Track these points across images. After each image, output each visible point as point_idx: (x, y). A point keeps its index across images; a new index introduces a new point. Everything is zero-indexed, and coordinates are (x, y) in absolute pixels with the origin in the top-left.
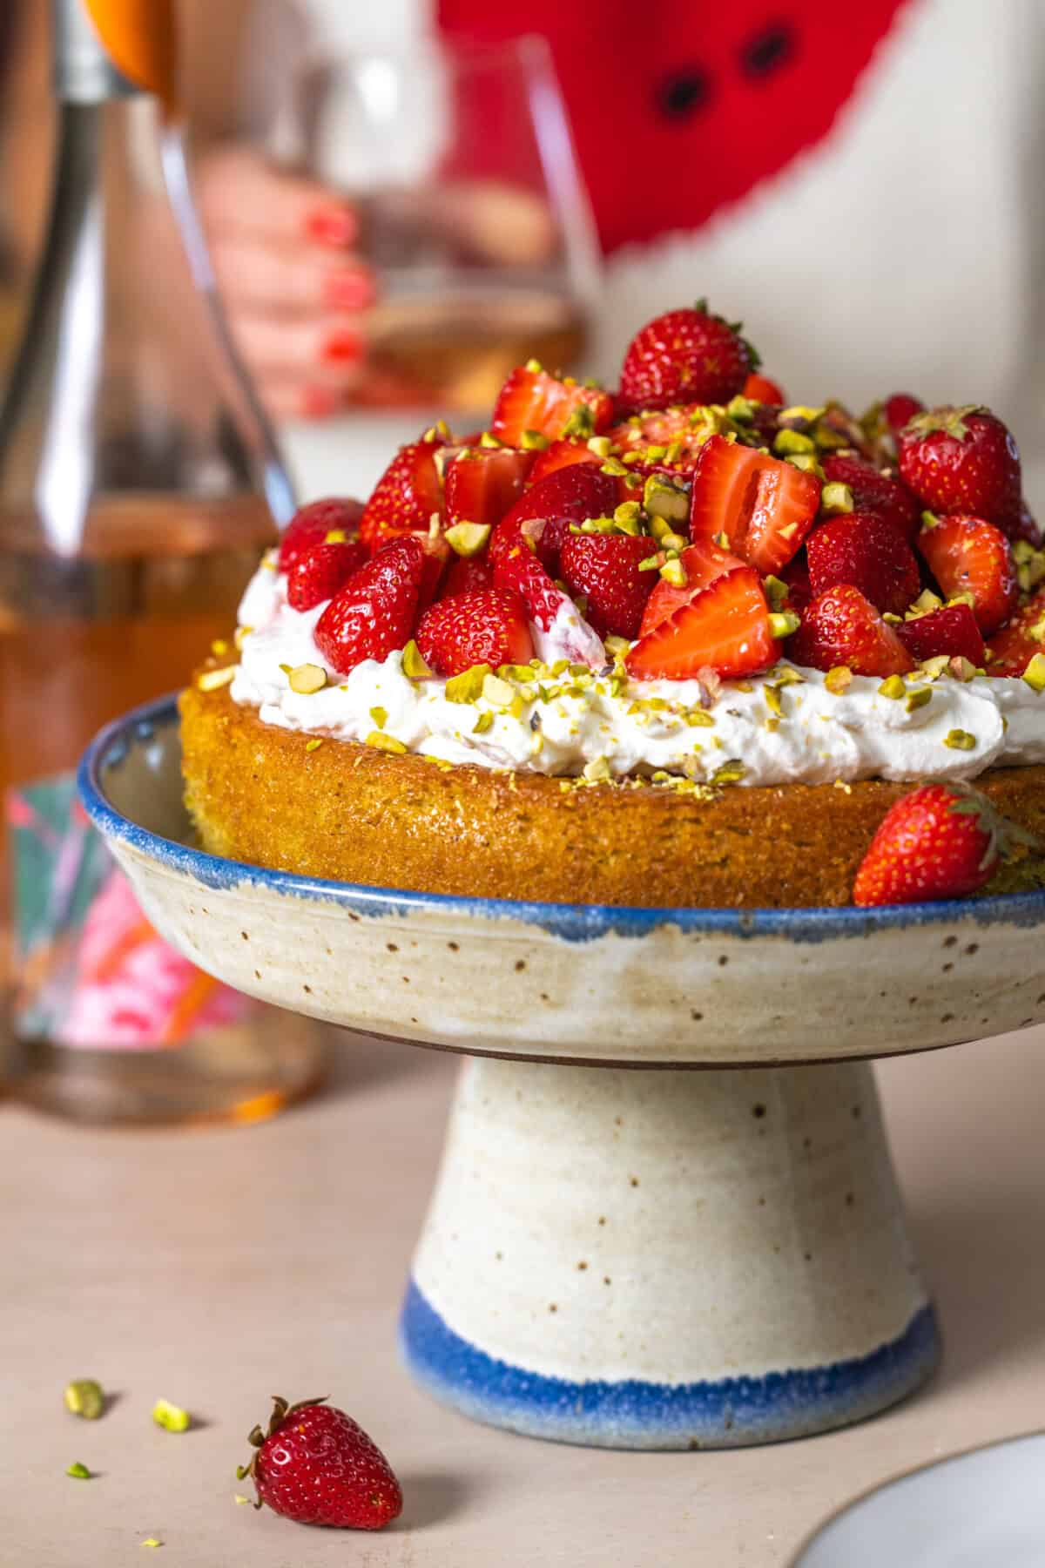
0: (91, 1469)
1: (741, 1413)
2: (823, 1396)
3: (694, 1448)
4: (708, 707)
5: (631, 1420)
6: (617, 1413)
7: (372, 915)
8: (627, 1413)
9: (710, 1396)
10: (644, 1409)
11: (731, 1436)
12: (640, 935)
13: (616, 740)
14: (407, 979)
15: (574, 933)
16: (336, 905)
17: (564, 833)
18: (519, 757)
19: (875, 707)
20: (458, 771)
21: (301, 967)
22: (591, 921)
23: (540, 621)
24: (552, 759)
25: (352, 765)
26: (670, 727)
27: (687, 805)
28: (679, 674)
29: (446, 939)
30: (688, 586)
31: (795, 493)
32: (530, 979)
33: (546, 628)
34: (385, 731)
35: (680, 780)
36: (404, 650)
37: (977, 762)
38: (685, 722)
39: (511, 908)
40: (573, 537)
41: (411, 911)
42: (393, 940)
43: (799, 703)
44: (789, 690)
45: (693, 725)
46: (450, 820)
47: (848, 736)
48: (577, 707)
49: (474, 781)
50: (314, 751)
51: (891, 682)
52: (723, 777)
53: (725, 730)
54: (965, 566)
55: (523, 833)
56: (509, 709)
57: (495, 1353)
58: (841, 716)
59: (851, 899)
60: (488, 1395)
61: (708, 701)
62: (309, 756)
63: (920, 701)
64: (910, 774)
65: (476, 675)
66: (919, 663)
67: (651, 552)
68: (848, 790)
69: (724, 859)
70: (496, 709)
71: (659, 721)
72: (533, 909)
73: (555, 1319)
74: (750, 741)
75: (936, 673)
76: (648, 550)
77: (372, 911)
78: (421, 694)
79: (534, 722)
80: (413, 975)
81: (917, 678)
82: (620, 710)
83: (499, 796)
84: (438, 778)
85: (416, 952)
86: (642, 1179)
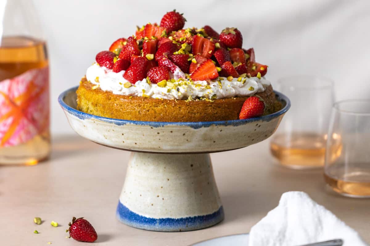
1: (189, 224)
2: (204, 221)
3: (180, 231)
5: (168, 226)
6: (165, 224)
7: (156, 127)
8: (168, 224)
9: (184, 221)
10: (171, 224)
11: (187, 229)
12: (208, 127)
13: (192, 92)
14: (160, 139)
15: (196, 127)
16: (148, 126)
17: (188, 110)
18: (176, 96)
19: (237, 83)
20: (165, 100)
21: (135, 139)
22: (199, 125)
23: (172, 71)
24: (182, 96)
25: (141, 100)
26: (203, 89)
27: (209, 103)
28: (202, 79)
29: (171, 130)
30: (197, 63)
31: (211, 45)
32: (185, 137)
33: (173, 73)
34: (145, 94)
35: (205, 99)
36: (147, 78)
37: (254, 92)
38: (206, 88)
39: (185, 123)
40: (174, 55)
41: (165, 125)
42: (159, 132)
43: (224, 83)
44: (222, 81)
45: (208, 88)
46: (164, 109)
47: (233, 89)
48: (186, 87)
49: (168, 101)
50: (131, 98)
51: (240, 79)
52: (213, 98)
53: (213, 89)
54: (238, 57)
55: (180, 110)
56: (173, 88)
57: (140, 214)
58: (231, 85)
59: (238, 119)
60: (139, 223)
61: (209, 84)
62: (130, 100)
63: (245, 82)
64: (243, 95)
65: (165, 82)
66: (240, 75)
67: (189, 57)
68: (235, 99)
69: (217, 113)
70: (171, 88)
71: (201, 88)
72: (189, 123)
73: (153, 207)
74: (218, 91)
75: (245, 77)
76: (188, 57)
77: (156, 126)
78: (151, 87)
79: (178, 90)
80: (162, 138)
81: (242, 78)
82: (193, 87)
83: (174, 104)
84: (161, 101)
85: (163, 134)
86: (169, 179)
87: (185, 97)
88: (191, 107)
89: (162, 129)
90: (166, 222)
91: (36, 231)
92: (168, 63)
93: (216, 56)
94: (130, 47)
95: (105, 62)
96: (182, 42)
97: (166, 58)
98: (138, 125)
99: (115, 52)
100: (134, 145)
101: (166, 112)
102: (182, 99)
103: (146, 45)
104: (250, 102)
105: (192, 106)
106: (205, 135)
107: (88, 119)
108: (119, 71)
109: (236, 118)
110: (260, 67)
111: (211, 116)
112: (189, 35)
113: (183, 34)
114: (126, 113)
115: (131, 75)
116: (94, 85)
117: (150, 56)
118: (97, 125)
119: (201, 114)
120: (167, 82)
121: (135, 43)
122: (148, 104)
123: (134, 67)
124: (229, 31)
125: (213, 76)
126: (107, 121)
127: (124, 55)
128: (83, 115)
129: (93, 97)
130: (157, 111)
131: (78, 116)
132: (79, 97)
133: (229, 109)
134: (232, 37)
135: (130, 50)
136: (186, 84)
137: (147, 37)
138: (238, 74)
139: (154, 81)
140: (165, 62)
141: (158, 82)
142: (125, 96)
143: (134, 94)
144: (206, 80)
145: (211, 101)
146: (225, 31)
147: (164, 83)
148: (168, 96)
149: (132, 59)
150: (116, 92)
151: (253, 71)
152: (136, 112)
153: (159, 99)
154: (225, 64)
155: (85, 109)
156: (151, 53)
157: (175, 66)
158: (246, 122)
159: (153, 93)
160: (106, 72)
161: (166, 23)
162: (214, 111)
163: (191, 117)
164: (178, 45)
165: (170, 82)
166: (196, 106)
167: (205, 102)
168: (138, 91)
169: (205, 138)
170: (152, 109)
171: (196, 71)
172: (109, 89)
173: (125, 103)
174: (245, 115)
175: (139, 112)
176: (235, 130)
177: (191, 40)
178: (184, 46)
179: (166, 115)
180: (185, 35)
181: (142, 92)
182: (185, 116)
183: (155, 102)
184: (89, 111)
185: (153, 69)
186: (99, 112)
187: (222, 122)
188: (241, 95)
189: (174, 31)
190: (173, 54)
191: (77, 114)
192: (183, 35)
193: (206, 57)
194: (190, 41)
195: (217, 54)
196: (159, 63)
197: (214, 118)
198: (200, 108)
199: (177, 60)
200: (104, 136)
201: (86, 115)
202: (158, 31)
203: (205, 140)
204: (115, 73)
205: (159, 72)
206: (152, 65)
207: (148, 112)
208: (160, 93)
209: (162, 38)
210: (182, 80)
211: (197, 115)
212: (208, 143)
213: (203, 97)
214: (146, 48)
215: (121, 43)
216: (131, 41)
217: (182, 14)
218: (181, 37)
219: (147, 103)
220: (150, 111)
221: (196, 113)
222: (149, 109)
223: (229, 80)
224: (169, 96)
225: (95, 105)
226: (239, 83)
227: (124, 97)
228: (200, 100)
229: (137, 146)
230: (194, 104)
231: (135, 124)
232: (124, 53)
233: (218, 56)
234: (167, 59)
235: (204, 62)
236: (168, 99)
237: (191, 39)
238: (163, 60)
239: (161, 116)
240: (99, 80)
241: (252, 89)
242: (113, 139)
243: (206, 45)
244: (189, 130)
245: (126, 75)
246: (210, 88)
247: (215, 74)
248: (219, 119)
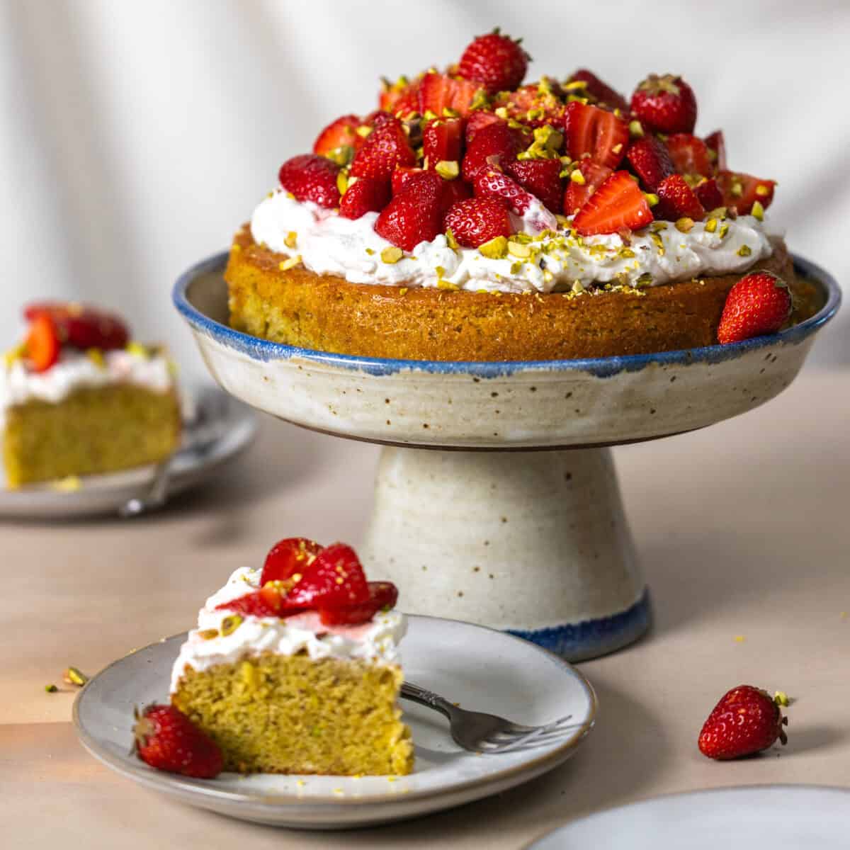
1: (569, 644)
2: (609, 633)
4: (629, 246)
7: (489, 377)
12: (638, 369)
13: (582, 270)
14: (498, 412)
15: (605, 373)
16: (467, 375)
17: (573, 322)
18: (538, 285)
19: (705, 238)
20: (506, 295)
21: (426, 414)
22: (614, 366)
23: (517, 210)
24: (551, 285)
25: (436, 300)
26: (612, 259)
27: (634, 299)
28: (607, 231)
29: (531, 386)
30: (588, 183)
31: (617, 128)
32: (572, 403)
33: (522, 214)
34: (444, 279)
35: (621, 287)
36: (446, 234)
37: (752, 261)
38: (621, 256)
39: (571, 363)
40: (520, 162)
41: (515, 372)
42: (497, 390)
43: (668, 239)
44: (663, 233)
45: (626, 257)
46: (506, 323)
47: (695, 254)
48: (565, 254)
49: (517, 299)
50: (405, 294)
51: (712, 224)
52: (641, 284)
53: (641, 258)
54: (690, 160)
55: (551, 325)
56: (529, 259)
58: (690, 244)
59: (715, 342)
61: (627, 243)
62: (403, 298)
63: (726, 232)
64: (723, 271)
65: (501, 242)
66: (708, 213)
67: (563, 167)
68: (702, 283)
69: (656, 326)
70: (522, 260)
71: (607, 257)
72: (584, 363)
73: (462, 600)
74: (654, 262)
75: (723, 217)
76: (559, 166)
77: (490, 375)
78: (460, 257)
79: (542, 265)
80: (503, 409)
81: (717, 220)
82: (585, 254)
83: (534, 306)
84: (495, 300)
85: (509, 395)
86: (508, 518)
87: (562, 286)
88: (583, 313)
89: (505, 383)
92: (503, 187)
93: (635, 161)
94: (387, 144)
95: (311, 189)
96: (536, 124)
97: (497, 171)
98: (435, 373)
99: (335, 156)
100: (421, 430)
101: (511, 332)
102: (552, 292)
103: (435, 136)
104: (749, 292)
105: (585, 310)
106: (629, 393)
107: (281, 359)
108: (360, 215)
109: (709, 338)
110: (755, 187)
111: (639, 337)
112: (550, 101)
113: (533, 99)
114: (392, 336)
115: (401, 227)
116: (286, 257)
117: (448, 168)
118: (309, 375)
119: (611, 331)
120: (511, 244)
121: (398, 131)
122: (458, 308)
123: (407, 203)
124: (657, 85)
125: (637, 219)
126: (339, 366)
127: (368, 165)
128: (264, 349)
129: (286, 293)
130: (485, 330)
131: (249, 352)
132: (238, 291)
133: (687, 314)
134: (670, 102)
135: (386, 151)
136: (564, 247)
137: (433, 113)
138: (703, 210)
139: (466, 242)
140: (496, 183)
141: (479, 244)
142: (384, 287)
143: (412, 280)
144: (618, 233)
145: (638, 293)
146: (646, 86)
147: (500, 247)
148: (512, 284)
149: (396, 177)
150: (354, 277)
151: (734, 197)
152: (421, 333)
153: (488, 294)
154: (667, 184)
156: (449, 159)
157: (526, 195)
158: (742, 349)
159: (467, 277)
160: (318, 219)
161: (477, 69)
162: (648, 321)
163: (585, 342)
164: (525, 133)
165: (516, 241)
166: (598, 311)
167: (620, 298)
168: (422, 272)
169: (629, 401)
170: (471, 324)
171: (586, 207)
172: (333, 268)
173: (386, 308)
174: (735, 329)
175: (430, 334)
176: (709, 375)
177: (560, 114)
178: (542, 135)
179: (513, 339)
180: (539, 102)
181: (436, 273)
182: (567, 342)
183: (478, 304)
184: (271, 332)
185: (460, 207)
186: (306, 336)
187: (678, 354)
188: (716, 271)
189: (504, 89)
190: (516, 158)
191: (246, 346)
192: (533, 103)
193: (607, 164)
194: (559, 119)
195: (637, 154)
196: (475, 186)
197: (650, 343)
198: (609, 316)
199: (528, 177)
200: (330, 407)
201: (275, 347)
202: (462, 92)
203: (628, 407)
204: (346, 222)
205: (481, 213)
206: (455, 193)
207: (457, 333)
208: (490, 275)
209: (474, 112)
210: (551, 235)
211: (603, 336)
212: (635, 414)
213: (614, 282)
214: (435, 146)
215: (346, 129)
216: (387, 126)
217: (519, 41)
218: (527, 109)
219: (455, 307)
220: (464, 328)
221: (598, 330)
222: (461, 325)
223: (682, 230)
224: (518, 283)
225: (294, 315)
226: (708, 235)
227: (382, 290)
228: (605, 290)
229: (427, 432)
230: (591, 303)
231: (426, 372)
232: (367, 160)
233: (642, 160)
234: (499, 175)
235: (607, 180)
236: (513, 291)
237: (557, 113)
238: (489, 178)
239: (498, 342)
240: (298, 241)
241: (747, 253)
242: (357, 416)
243: (604, 129)
244: (584, 381)
245: (383, 227)
246: (633, 255)
247: (643, 212)
248: (662, 344)
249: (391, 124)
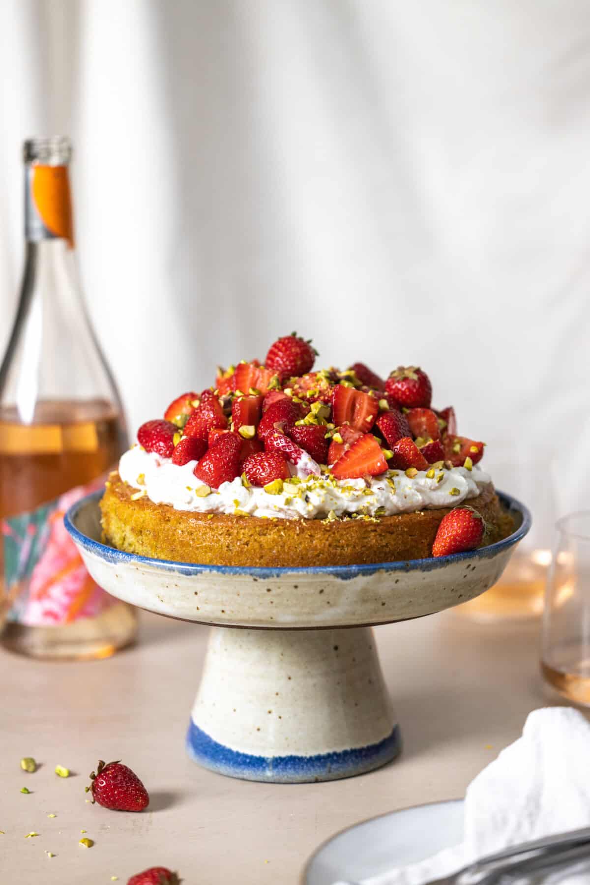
0: (30, 790)
1: (334, 766)
2: (364, 758)
3: (317, 781)
4: (370, 487)
5: (292, 771)
6: (286, 769)
7: (264, 578)
8: (290, 769)
9: (322, 760)
10: (297, 767)
11: (331, 776)
12: (371, 574)
13: (336, 503)
14: (272, 602)
15: (346, 576)
16: (248, 576)
17: (327, 540)
18: (304, 513)
19: (425, 482)
20: (280, 521)
21: (222, 603)
22: (353, 571)
23: (293, 461)
24: (314, 513)
25: (232, 523)
26: (357, 496)
27: (371, 524)
28: (355, 476)
29: (294, 584)
30: (344, 442)
31: (369, 404)
32: (323, 597)
33: (296, 463)
34: (239, 508)
35: (362, 516)
36: (241, 476)
37: (461, 499)
38: (364, 494)
39: (322, 569)
40: (297, 427)
41: (282, 575)
42: (270, 587)
43: (399, 483)
44: (395, 479)
45: (367, 495)
46: (280, 540)
47: (418, 494)
48: (323, 492)
49: (288, 524)
50: (212, 519)
51: (431, 472)
52: (378, 513)
53: (378, 496)
54: (424, 427)
55: (312, 542)
56: (297, 495)
57: (235, 749)
58: (415, 487)
59: (431, 555)
60: (233, 766)
61: (369, 486)
62: (210, 521)
63: (441, 478)
64: (439, 506)
65: (279, 483)
66: (430, 465)
67: (327, 431)
68: (422, 514)
69: (387, 544)
70: (292, 496)
71: (353, 494)
72: (331, 569)
73: (259, 733)
74: (387, 499)
75: (441, 468)
76: (326, 430)
77: (265, 576)
78: (251, 493)
79: (307, 499)
80: (275, 600)
81: (436, 470)
82: (338, 492)
83: (299, 529)
84: (272, 524)
85: (279, 591)
86: (292, 677)
87: (321, 514)
88: (334, 533)
89: (275, 582)
90: (286, 764)
91: (25, 789)
92: (284, 444)
93: (381, 427)
94: (207, 413)
95: (156, 443)
96: (312, 400)
97: (280, 433)
98: (227, 574)
99: (176, 421)
100: (220, 614)
101: (283, 547)
102: (315, 518)
103: (239, 408)
104: (454, 521)
105: (336, 532)
106: (365, 591)
107: (125, 563)
108: (186, 463)
109: (427, 553)
110: (470, 447)
111: (375, 552)
112: (324, 384)
113: (313, 382)
114: (202, 548)
115: (210, 472)
116: (137, 491)
117: (248, 431)
118: (143, 574)
119: (354, 547)
120: (285, 485)
121: (216, 404)
122: (247, 529)
123: (215, 454)
124: (403, 373)
125: (376, 468)
126: (163, 568)
127: (195, 428)
128: (114, 555)
129: (134, 516)
130: (265, 545)
131: (104, 556)
132: (106, 514)
133: (411, 536)
134: (411, 385)
135: (207, 418)
136: (322, 487)
137: (241, 391)
138: (427, 463)
139: (257, 482)
140: (279, 441)
141: (265, 484)
142: (198, 513)
143: (217, 509)
144: (362, 478)
145: (374, 520)
146: (395, 374)
147: (278, 487)
148: (286, 512)
149: (210, 436)
150: (180, 506)
151: (455, 454)
152: (222, 546)
153: (268, 519)
154: (400, 444)
155: (117, 540)
156: (250, 424)
157: (299, 450)
158: (448, 561)
159: (256, 507)
160: (159, 465)
161: (278, 361)
162: (381, 540)
163: (335, 555)
164: (304, 406)
165: (290, 483)
166: (345, 533)
167: (362, 524)
168: (225, 503)
169: (365, 597)
170: (255, 540)
171: (341, 459)
172: (166, 501)
173: (198, 529)
174: (444, 546)
175: (228, 547)
176: (424, 579)
177: (330, 394)
178: (315, 408)
179: (284, 552)
180: (317, 385)
181: (234, 504)
182: (322, 554)
183: (260, 526)
184: (126, 544)
185: (254, 458)
186: (147, 546)
187: (399, 564)
188: (434, 506)
189: (294, 376)
190: (294, 425)
191: (102, 553)
192: (312, 385)
193: (361, 430)
194: (328, 397)
195: (382, 423)
196: (265, 443)
197: (382, 555)
198: (353, 535)
199: (302, 437)
200: (159, 597)
201: (121, 554)
202: (263, 377)
203: (364, 601)
204: (176, 467)
205: (267, 462)
206: (252, 448)
207: (246, 546)
208: (270, 507)
209: (270, 392)
210: (314, 478)
211: (348, 550)
212: (370, 606)
213: (358, 513)
214: (239, 415)
215: (187, 402)
216: (208, 400)
217: (310, 342)
218: (308, 389)
219: (245, 528)
220: (251, 543)
221: (345, 546)
222: (249, 541)
223: (410, 477)
224: (289, 512)
225: (139, 532)
226: (429, 481)
227: (197, 516)
228: (351, 518)
229: (224, 616)
230: (340, 527)
231: (220, 573)
232: (193, 424)
233: (386, 427)
234: (282, 436)
235: (357, 441)
236: (287, 518)
237: (328, 393)
238: (274, 438)
239: (274, 553)
240: (146, 480)
241: (457, 493)
242: (177, 603)
243: (360, 405)
244: (331, 582)
245: (199, 471)
246: (372, 493)
247: (380, 464)
248: (391, 557)
249: (210, 399)
